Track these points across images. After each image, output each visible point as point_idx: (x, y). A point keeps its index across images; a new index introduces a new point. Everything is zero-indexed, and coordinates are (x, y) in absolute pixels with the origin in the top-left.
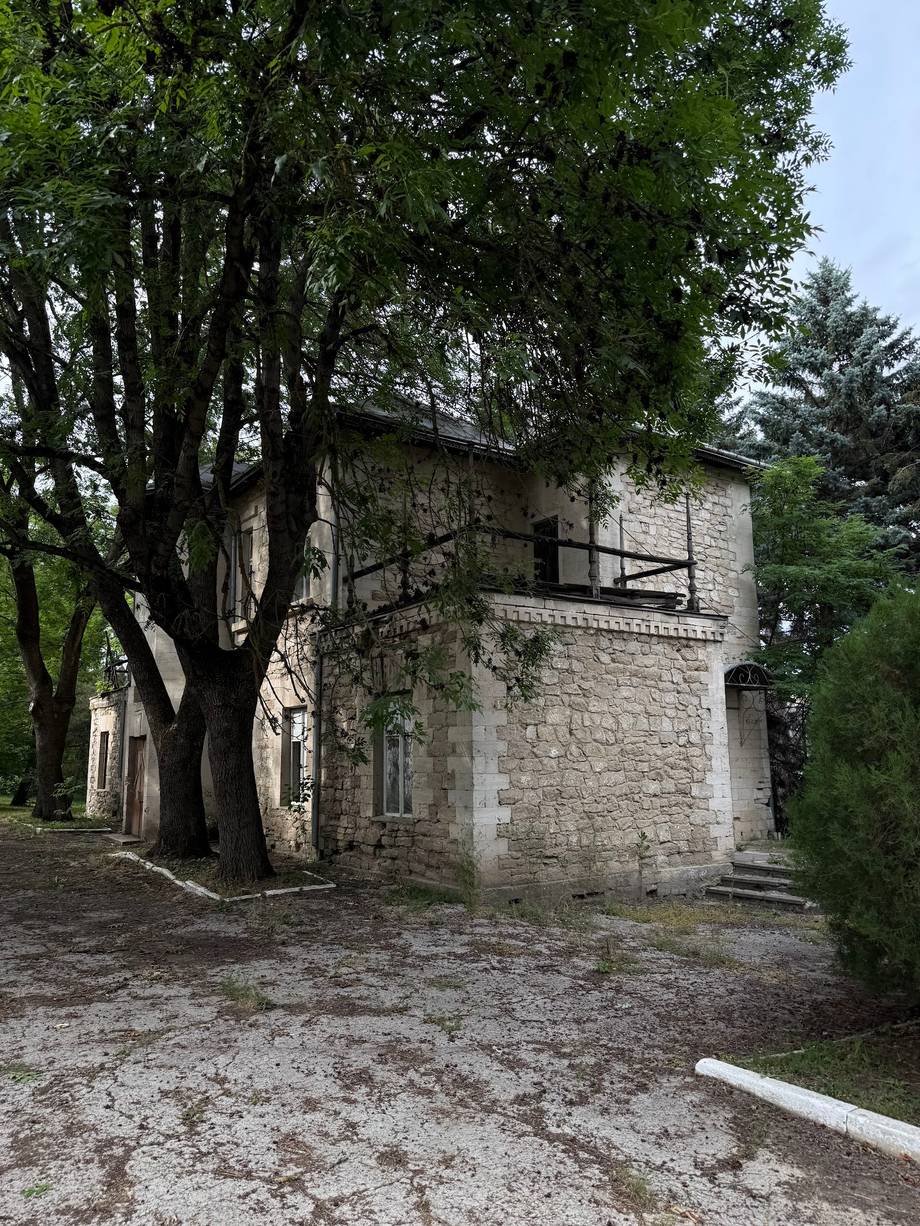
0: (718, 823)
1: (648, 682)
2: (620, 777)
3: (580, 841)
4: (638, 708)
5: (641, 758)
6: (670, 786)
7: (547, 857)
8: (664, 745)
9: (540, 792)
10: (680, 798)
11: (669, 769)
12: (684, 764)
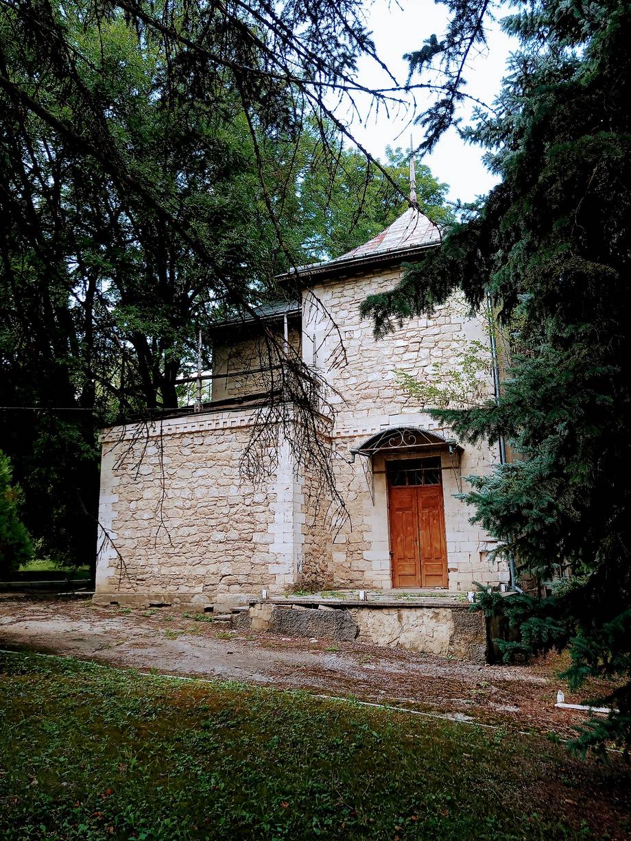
0: (277, 563)
1: (220, 463)
2: (192, 530)
3: (160, 570)
4: (210, 482)
5: (211, 516)
6: (234, 535)
7: (138, 580)
8: (232, 506)
9: (136, 541)
10: (243, 544)
11: (234, 523)
12: (248, 519)
